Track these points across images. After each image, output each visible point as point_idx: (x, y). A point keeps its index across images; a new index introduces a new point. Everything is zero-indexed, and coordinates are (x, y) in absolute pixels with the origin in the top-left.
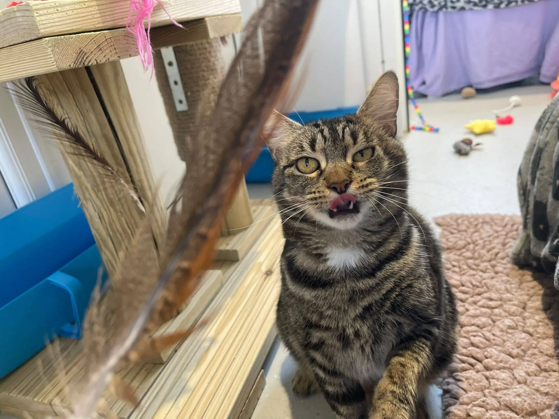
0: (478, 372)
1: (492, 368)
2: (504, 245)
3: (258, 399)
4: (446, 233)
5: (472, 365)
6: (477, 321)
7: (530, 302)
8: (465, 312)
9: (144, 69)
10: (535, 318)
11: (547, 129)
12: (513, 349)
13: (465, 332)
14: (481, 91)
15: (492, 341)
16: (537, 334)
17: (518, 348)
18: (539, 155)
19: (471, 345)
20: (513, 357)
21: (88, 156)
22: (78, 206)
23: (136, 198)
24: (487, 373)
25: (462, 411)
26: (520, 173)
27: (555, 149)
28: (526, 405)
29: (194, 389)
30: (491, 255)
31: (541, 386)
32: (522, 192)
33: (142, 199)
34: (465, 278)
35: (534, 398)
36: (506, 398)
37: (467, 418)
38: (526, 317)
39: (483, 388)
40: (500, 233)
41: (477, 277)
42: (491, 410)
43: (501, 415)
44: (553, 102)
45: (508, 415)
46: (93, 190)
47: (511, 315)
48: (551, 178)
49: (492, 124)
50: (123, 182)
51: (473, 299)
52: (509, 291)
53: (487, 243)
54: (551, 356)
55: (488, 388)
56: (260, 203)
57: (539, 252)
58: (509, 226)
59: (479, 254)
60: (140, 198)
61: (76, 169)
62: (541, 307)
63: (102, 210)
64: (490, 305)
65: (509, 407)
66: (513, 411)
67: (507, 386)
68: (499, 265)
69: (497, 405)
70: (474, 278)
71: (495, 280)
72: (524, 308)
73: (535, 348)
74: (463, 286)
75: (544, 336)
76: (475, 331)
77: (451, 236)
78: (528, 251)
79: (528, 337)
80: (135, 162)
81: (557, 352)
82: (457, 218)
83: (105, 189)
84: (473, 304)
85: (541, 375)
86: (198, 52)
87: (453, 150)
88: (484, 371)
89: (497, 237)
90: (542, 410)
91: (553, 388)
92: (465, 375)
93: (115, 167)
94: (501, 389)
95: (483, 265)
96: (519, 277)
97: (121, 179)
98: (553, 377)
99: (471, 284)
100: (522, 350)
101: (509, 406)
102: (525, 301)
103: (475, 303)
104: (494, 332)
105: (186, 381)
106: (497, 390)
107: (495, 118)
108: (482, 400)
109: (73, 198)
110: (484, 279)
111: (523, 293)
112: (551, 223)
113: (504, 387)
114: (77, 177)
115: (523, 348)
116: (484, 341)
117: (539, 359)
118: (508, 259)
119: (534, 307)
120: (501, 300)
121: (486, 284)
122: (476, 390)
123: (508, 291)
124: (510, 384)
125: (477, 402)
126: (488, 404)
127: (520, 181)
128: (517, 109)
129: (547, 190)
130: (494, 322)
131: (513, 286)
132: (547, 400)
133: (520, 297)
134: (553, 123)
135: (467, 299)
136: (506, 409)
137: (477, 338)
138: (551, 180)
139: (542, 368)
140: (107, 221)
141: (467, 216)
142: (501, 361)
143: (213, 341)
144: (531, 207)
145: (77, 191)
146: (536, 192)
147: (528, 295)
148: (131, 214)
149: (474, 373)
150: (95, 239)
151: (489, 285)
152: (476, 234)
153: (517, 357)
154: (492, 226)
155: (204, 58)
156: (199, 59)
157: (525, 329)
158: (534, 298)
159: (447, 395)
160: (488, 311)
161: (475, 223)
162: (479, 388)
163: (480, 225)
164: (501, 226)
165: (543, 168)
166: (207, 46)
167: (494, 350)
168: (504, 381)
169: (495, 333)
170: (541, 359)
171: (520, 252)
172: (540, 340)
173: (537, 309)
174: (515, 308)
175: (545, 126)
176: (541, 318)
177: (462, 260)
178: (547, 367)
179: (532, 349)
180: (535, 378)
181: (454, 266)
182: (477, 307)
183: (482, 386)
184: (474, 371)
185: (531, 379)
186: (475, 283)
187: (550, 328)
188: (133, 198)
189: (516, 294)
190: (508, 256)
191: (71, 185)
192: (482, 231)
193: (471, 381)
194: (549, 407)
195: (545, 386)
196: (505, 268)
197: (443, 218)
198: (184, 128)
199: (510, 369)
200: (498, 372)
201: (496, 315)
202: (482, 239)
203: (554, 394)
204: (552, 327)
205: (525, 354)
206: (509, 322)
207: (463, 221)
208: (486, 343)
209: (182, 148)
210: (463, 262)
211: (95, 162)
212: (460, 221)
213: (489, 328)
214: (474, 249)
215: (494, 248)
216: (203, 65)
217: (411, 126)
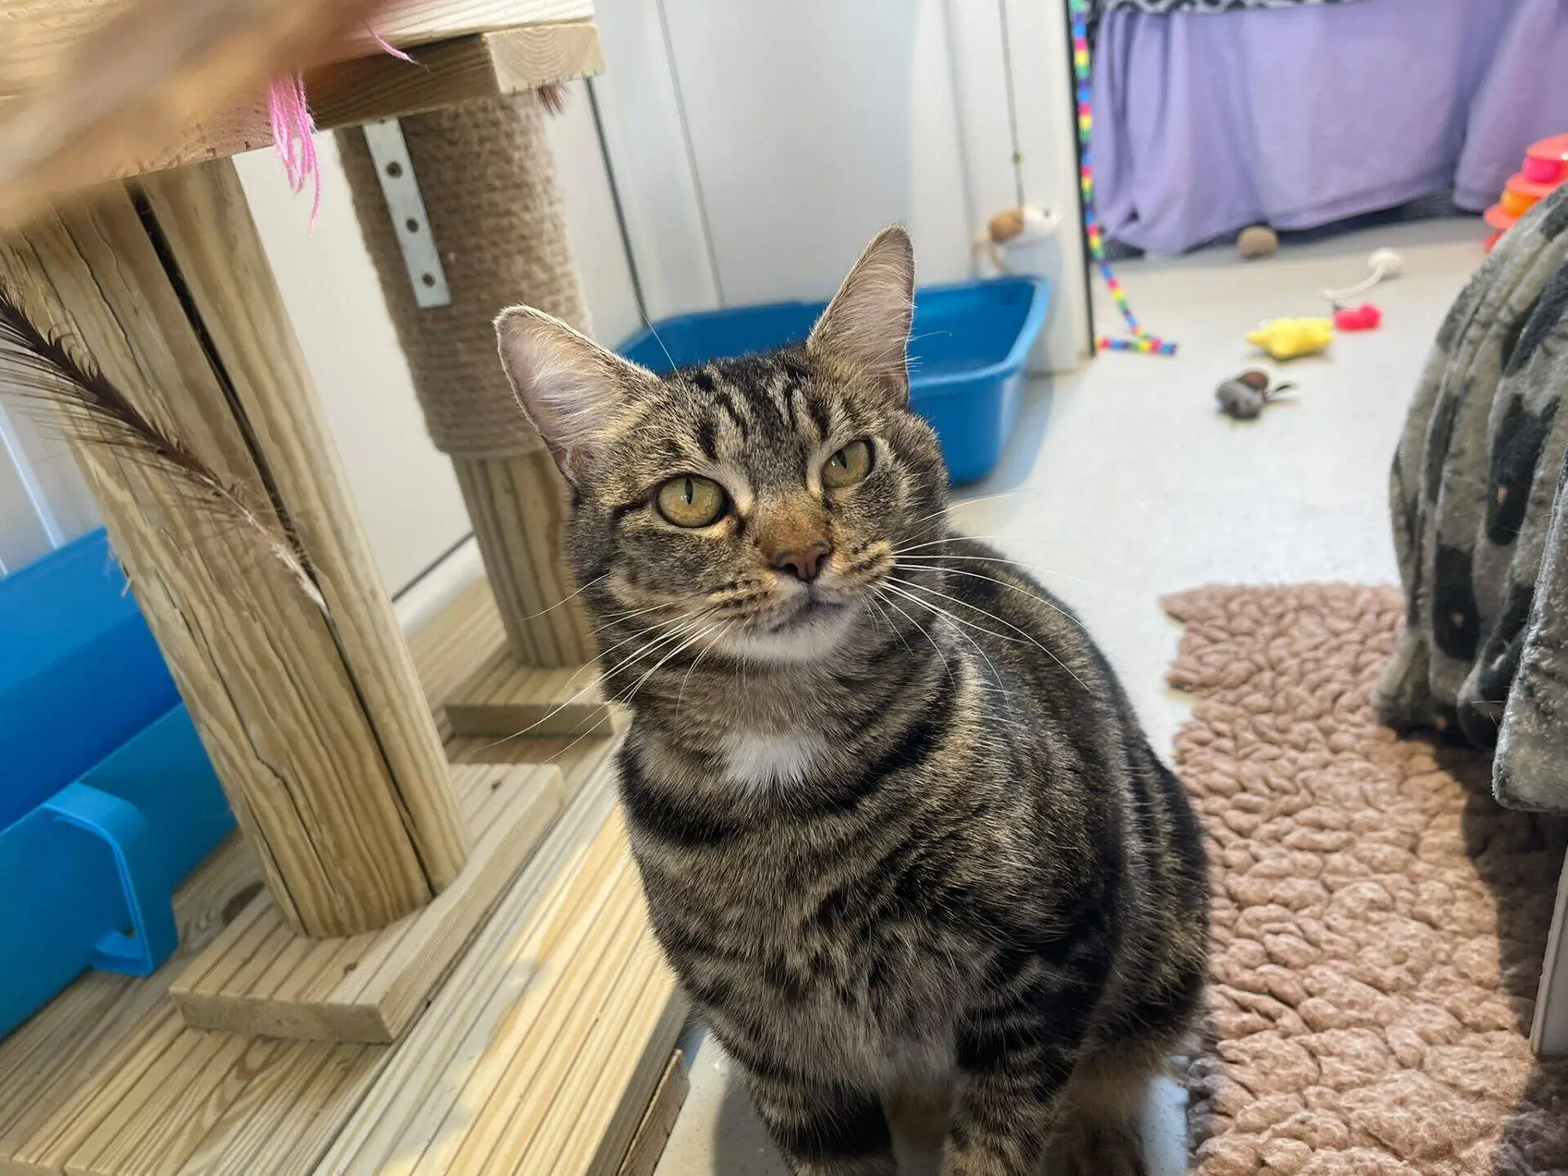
0: (1286, 1035)
1: (1325, 1022)
2: (1356, 670)
3: (668, 1135)
4: (1198, 640)
5: (1269, 1016)
6: (1282, 889)
7: (1430, 832)
8: (1250, 866)
9: (292, 185)
10: (1443, 877)
11: (1471, 342)
12: (1384, 967)
13: (1249, 923)
14: (1292, 238)
15: (1326, 947)
16: (1449, 924)
17: (1398, 963)
18: (1449, 416)
19: (1266, 959)
20: (1384, 991)
21: (143, 448)
22: (124, 593)
23: (293, 564)
24: (1313, 1039)
25: (1243, 1152)
26: (1397, 468)
27: (1492, 399)
28: (1422, 1131)
29: (480, 1114)
30: (1322, 699)
31: (1464, 1072)
32: (1402, 520)
33: (314, 568)
34: (1248, 768)
35: (1445, 1110)
36: (1365, 1111)
37: (1257, 1170)
38: (1419, 875)
39: (1302, 1082)
40: (1344, 638)
41: (1283, 762)
42: (1324, 1145)
43: (1351, 1161)
44: (1488, 265)
45: (1373, 1160)
46: (165, 543)
47: (1376, 870)
48: (1483, 481)
49: (1320, 328)
50: (250, 519)
51: (1271, 827)
52: (1371, 800)
53: (1310, 666)
54: (1492, 987)
55: (1316, 1083)
57: (1454, 690)
58: (1369, 618)
59: (1287, 699)
60: (306, 566)
61: (110, 484)
62: (1461, 844)
63: (194, 602)
64: (1320, 843)
65: (1376, 1138)
66: (1385, 1147)
67: (1369, 1075)
68: (1343, 727)
69: (1340, 1132)
70: (1275, 769)
71: (1331, 769)
72: (1413, 850)
73: (1444, 963)
74: (1244, 789)
75: (1470, 927)
76: (1278, 920)
77: (1209, 649)
78: (1422, 687)
79: (1424, 931)
80: (288, 459)
81: (1507, 972)
82: (1226, 598)
83: (200, 541)
84: (1271, 842)
85: (1464, 1041)
86: (475, 135)
88: (1304, 1033)
89: (1338, 649)
90: (1468, 1143)
91: (1499, 1079)
92: (1250, 1045)
93: (226, 477)
94: (1352, 1085)
95: (1298, 730)
96: (1398, 762)
97: (246, 512)
98: (1496, 1046)
99: (1267, 783)
100: (1410, 970)
101: (1375, 1133)
102: (1418, 828)
103: (1277, 838)
104: (1329, 920)
105: (457, 1090)
106: (1340, 1088)
107: (1330, 310)
108: (1298, 1117)
109: (107, 571)
110: (1303, 769)
111: (1410, 805)
112: (1482, 611)
113: (1359, 1077)
114: (116, 508)
115: (1410, 963)
116: (1304, 946)
117: (1458, 995)
118: (1368, 710)
119: (1440, 847)
120: (1348, 828)
121: (1306, 784)
122: (1281, 1089)
123: (1367, 802)
124: (1376, 1069)
125: (1284, 1125)
126: (1315, 1130)
127: (1397, 490)
128: (1391, 286)
129: (1472, 518)
130: (1330, 890)
131: (1382, 786)
132: (1479, 1113)
133: (1400, 819)
134: (1486, 325)
135: (1255, 827)
136: (1367, 1141)
137: (1283, 939)
138: (1483, 488)
139: (1466, 1020)
140: (210, 636)
141: (1253, 591)
142: (1351, 1004)
143: (536, 969)
144: (1429, 564)
145: (118, 549)
146: (1443, 521)
147: (1423, 811)
148: (281, 612)
149: (1276, 1041)
150: (179, 687)
151: (1314, 786)
152: (1280, 642)
153: (1394, 990)
154: (1322, 617)
155: (492, 152)
156: (478, 155)
157: (1419, 909)
158: (1441, 820)
159: (1201, 1106)
160: (1313, 859)
161: (1278, 610)
162: (1289, 1083)
163: (1290, 617)
164: (1349, 618)
165: (1461, 453)
166: (500, 115)
167: (1329, 973)
168: (1358, 1062)
169: (1333, 923)
170: (1464, 995)
171: (1400, 691)
172: (1460, 939)
173: (1450, 852)
174: (1387, 849)
175: (1464, 334)
176: (1459, 877)
177: (1241, 716)
178: (1480, 1019)
179: (1439, 966)
180: (1446, 1049)
181: (1219, 734)
182: (1284, 851)
183: (1298, 1075)
184: (1277, 1033)
185: (1436, 1053)
186: (1275, 780)
187: (1486, 905)
188: (285, 565)
189: (1391, 810)
190: (1367, 703)
191: (102, 533)
192: (1294, 631)
193: (1267, 1063)
194: (1486, 1132)
195: (1473, 1071)
196: (1359, 737)
197: (1190, 596)
198: (440, 356)
199: (1377, 1025)
200: (1342, 1033)
201: (1335, 871)
202: (1294, 655)
203: (1501, 1095)
204: (1491, 901)
205: (1419, 981)
206: (1372, 890)
207: (1243, 604)
208: (1307, 954)
209: (438, 414)
210: (1243, 722)
211: (166, 463)
212: (1234, 606)
213: (1317, 908)
214: (1273, 686)
215: (1328, 680)
216: (490, 171)
217: (1099, 338)
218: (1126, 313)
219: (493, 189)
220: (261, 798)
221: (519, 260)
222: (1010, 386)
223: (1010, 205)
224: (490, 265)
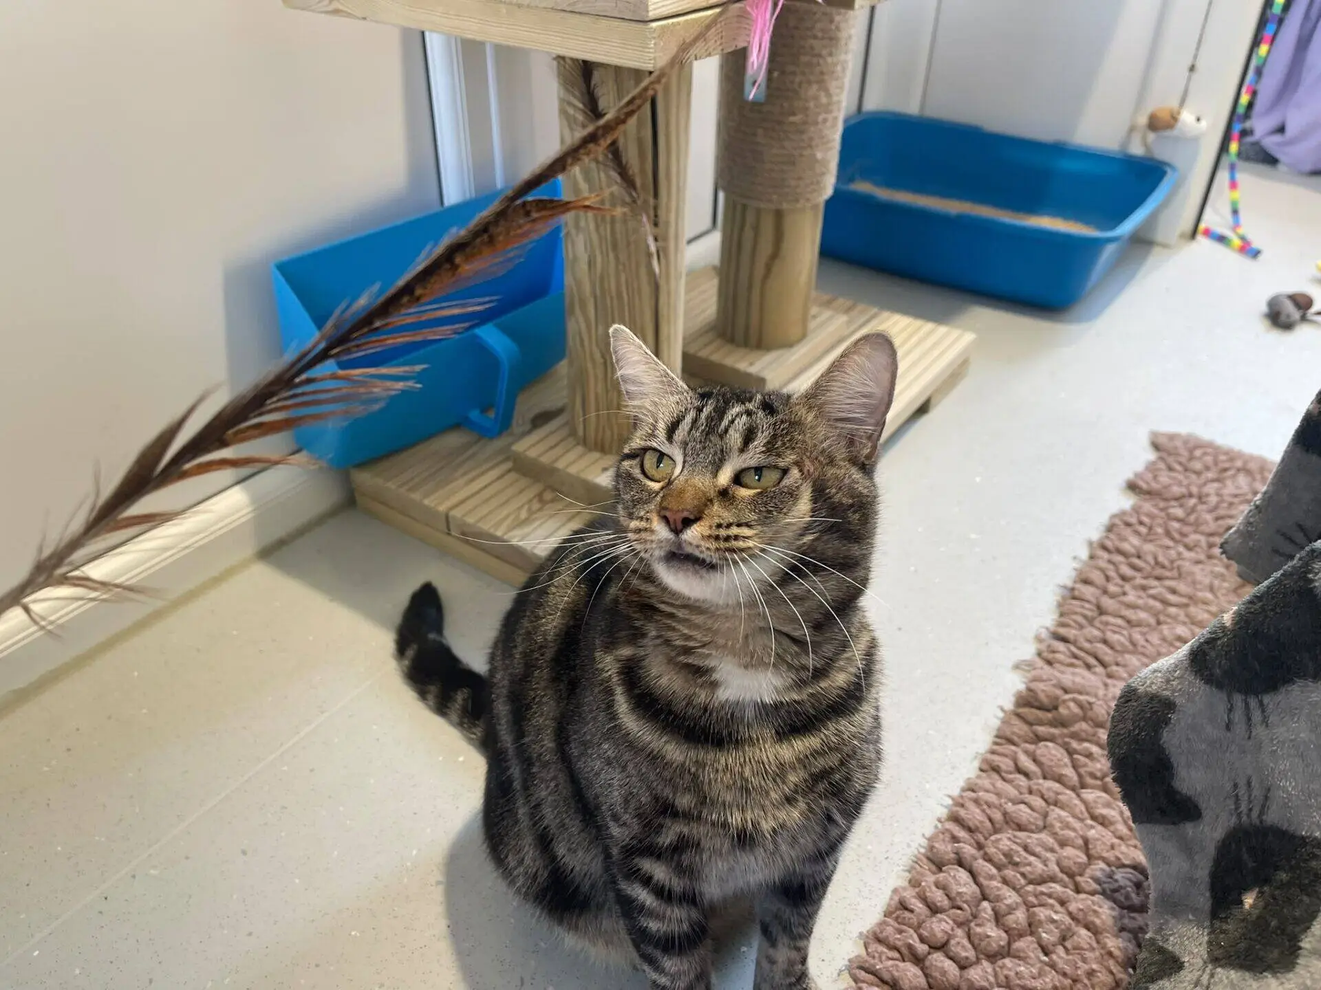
4: (1162, 465)
6: (1130, 614)
8: (1119, 596)
13: (1101, 623)
15: (1140, 648)
19: (1102, 641)
30: (1220, 526)
33: (661, 253)
34: (1149, 547)
41: (1172, 552)
47: (1193, 623)
50: (643, 218)
51: (1144, 582)
52: (1214, 590)
53: (1225, 505)
56: (828, 304)
59: (1198, 518)
60: (658, 250)
64: (1168, 599)
70: (1165, 553)
71: (1200, 566)
74: (1139, 557)
76: (1119, 626)
77: (1165, 473)
80: (668, 190)
82: (1194, 446)
84: (1139, 589)
87: (1264, 308)
95: (1193, 538)
97: (643, 214)
99: (1156, 558)
103: (1144, 588)
104: (1149, 638)
110: (1182, 559)
116: (1127, 644)
120: (1190, 598)
121: (1179, 568)
123: (1211, 589)
130: (1159, 623)
131: (1226, 585)
135: (1134, 578)
137: (1117, 636)
140: (598, 272)
141: (1217, 448)
148: (637, 271)
149: (1086, 674)
151: (1184, 570)
152: (1216, 485)
154: (1254, 479)
160: (1158, 605)
161: (1227, 465)
163: (1231, 472)
167: (1134, 660)
177: (1161, 517)
181: (1141, 523)
182: (1144, 595)
184: (1088, 672)
186: (1161, 559)
188: (649, 247)
192: (1229, 483)
197: (1172, 437)
201: (1169, 616)
202: (1219, 495)
207: (1205, 454)
208: (1126, 647)
210: (1161, 521)
212: (1198, 453)
213: (1146, 629)
214: (1193, 507)
215: (1231, 517)
216: (818, 26)
217: (1202, 226)
218: (1235, 212)
219: (815, 37)
220: (589, 365)
221: (815, 87)
222: (1109, 251)
223: (1174, 103)
224: (796, 86)
